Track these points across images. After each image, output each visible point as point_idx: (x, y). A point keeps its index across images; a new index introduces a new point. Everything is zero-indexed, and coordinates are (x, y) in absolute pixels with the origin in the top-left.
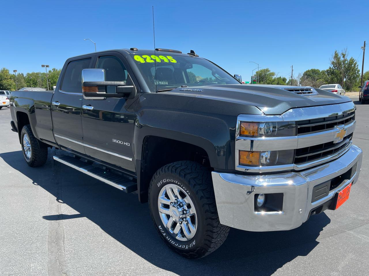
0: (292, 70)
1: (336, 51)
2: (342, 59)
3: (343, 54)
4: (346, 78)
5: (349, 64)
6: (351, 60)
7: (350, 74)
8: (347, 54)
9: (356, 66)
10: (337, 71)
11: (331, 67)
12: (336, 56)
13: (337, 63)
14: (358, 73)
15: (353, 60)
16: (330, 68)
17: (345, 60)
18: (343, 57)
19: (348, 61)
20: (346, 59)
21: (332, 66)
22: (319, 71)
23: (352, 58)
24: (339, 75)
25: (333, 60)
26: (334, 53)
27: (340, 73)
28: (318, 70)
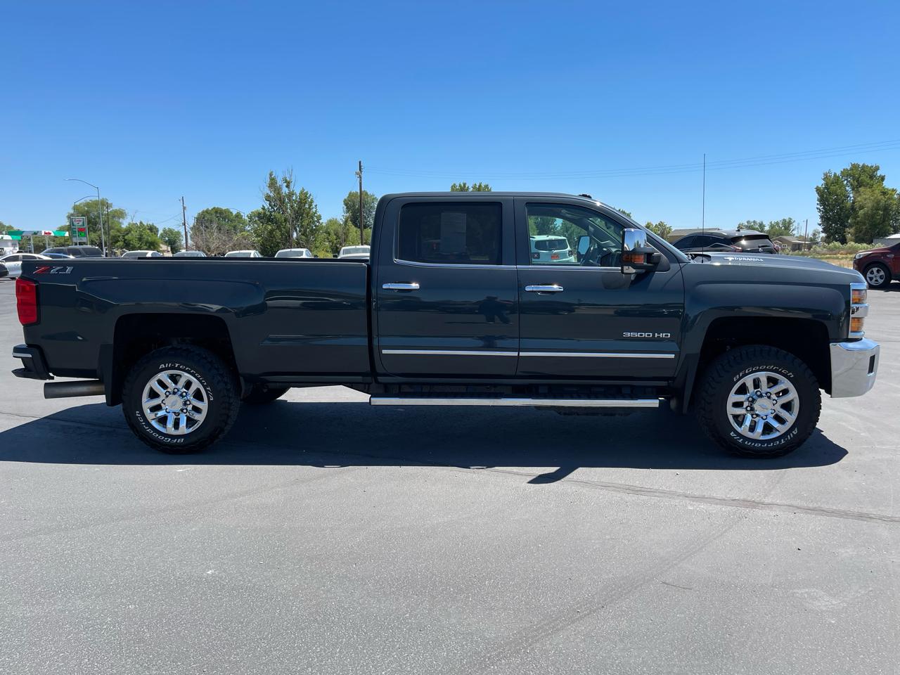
0: (184, 208)
1: (272, 172)
2: (285, 190)
3: (286, 181)
4: (296, 230)
5: (300, 202)
6: (301, 193)
7: (305, 223)
8: (293, 180)
9: (314, 206)
10: (278, 216)
11: (266, 208)
12: (273, 183)
13: (277, 200)
14: (319, 223)
15: (307, 193)
16: (263, 208)
17: (291, 194)
18: (288, 186)
19: (296, 195)
20: (293, 191)
21: (267, 205)
22: (231, 213)
23: (303, 189)
24: (284, 224)
25: (267, 191)
26: (268, 176)
27: (286, 220)
28: (227, 211)
